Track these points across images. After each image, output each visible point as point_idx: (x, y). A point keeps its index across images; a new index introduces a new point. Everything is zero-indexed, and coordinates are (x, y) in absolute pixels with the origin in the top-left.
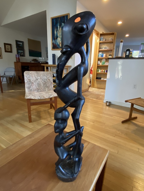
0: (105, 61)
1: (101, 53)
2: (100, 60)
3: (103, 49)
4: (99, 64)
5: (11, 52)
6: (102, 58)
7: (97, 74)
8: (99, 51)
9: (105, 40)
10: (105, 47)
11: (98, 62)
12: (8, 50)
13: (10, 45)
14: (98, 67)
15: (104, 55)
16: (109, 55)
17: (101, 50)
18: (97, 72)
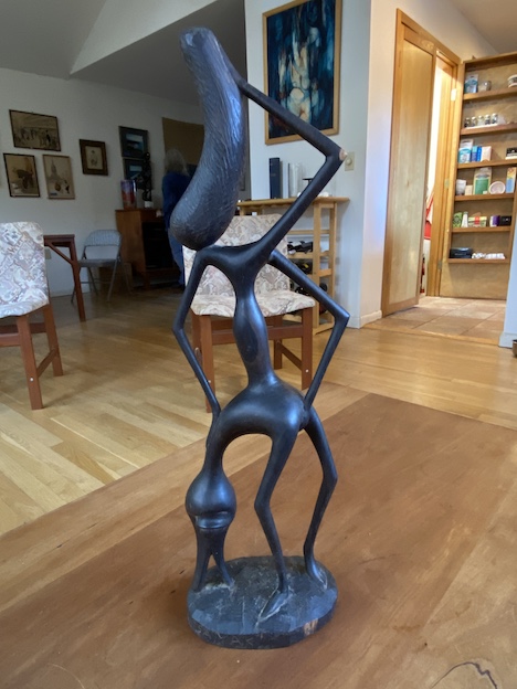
0: (489, 178)
1: (469, 145)
2: (466, 173)
3: (481, 126)
4: (460, 191)
5: (104, 172)
6: (474, 164)
7: (453, 235)
8: (463, 137)
9: (489, 89)
10: (487, 117)
11: (455, 185)
12: (93, 167)
13: (101, 145)
14: (456, 203)
15: (486, 152)
16: (509, 151)
17: (469, 130)
18: (451, 227)
